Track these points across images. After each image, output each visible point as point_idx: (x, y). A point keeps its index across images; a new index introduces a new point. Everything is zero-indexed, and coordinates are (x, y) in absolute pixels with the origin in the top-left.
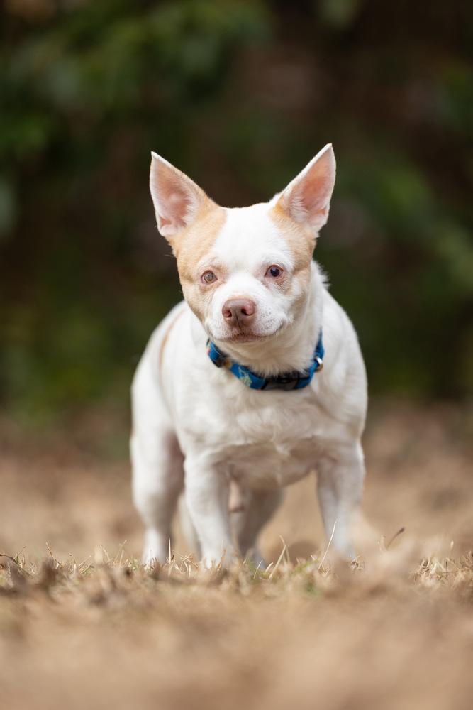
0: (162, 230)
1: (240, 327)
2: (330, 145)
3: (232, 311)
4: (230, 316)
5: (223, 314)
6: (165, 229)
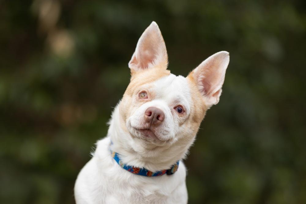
0: (131, 65)
1: (151, 125)
2: (228, 53)
3: (152, 114)
4: (150, 116)
5: (146, 112)
6: (133, 65)
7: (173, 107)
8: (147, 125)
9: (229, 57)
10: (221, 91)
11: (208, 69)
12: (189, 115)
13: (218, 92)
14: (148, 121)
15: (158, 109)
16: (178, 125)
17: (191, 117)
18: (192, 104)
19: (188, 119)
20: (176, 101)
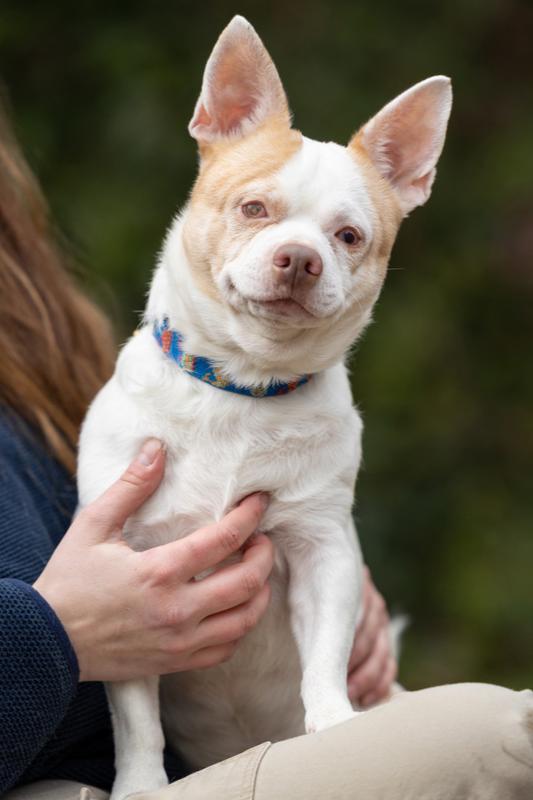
0: (195, 129)
1: (293, 287)
2: (447, 79)
3: (292, 260)
4: (285, 266)
5: (274, 260)
6: (200, 129)
7: (332, 234)
8: (284, 290)
9: (450, 87)
10: (434, 173)
11: (397, 121)
12: (371, 244)
13: (426, 177)
14: (283, 280)
15: (302, 247)
16: (348, 274)
17: (376, 249)
18: (376, 216)
19: (368, 253)
20: (340, 218)
